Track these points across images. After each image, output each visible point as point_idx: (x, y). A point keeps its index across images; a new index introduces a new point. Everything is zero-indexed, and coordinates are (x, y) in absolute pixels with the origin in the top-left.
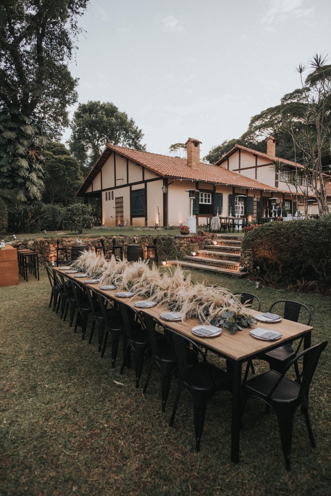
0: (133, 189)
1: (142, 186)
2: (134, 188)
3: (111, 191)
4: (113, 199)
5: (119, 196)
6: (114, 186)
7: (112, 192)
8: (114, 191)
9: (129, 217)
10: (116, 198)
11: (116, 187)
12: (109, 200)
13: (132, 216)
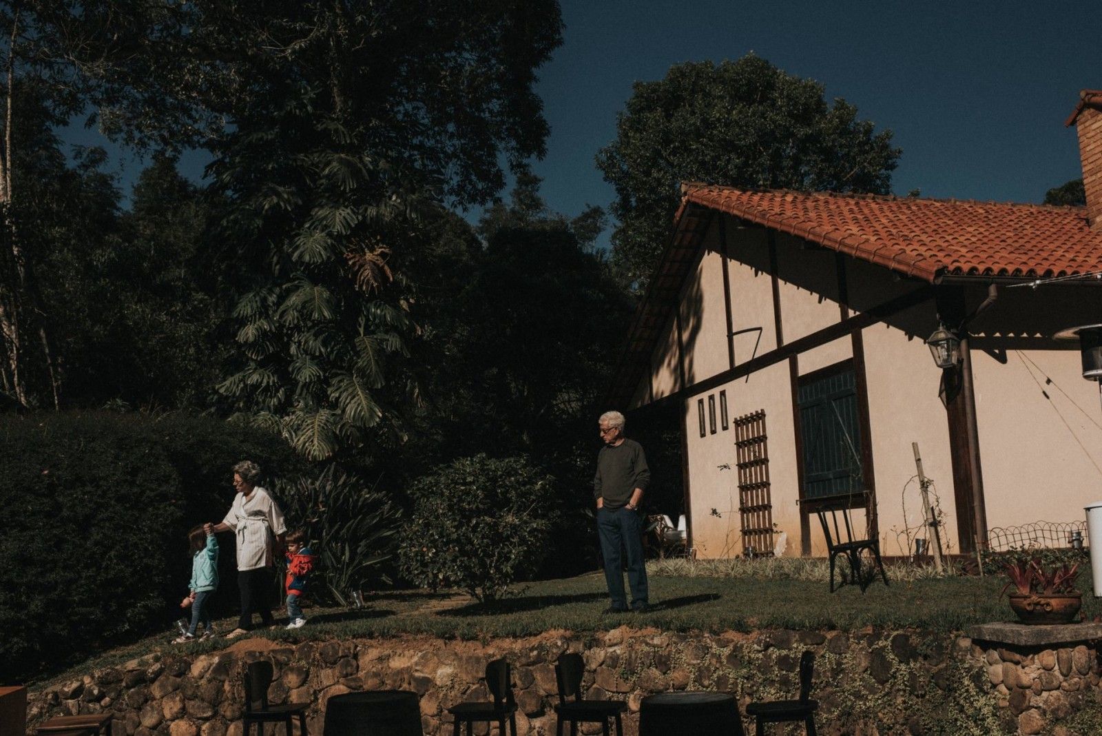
0: (803, 371)
1: (840, 350)
2: (810, 362)
3: (716, 391)
4: (725, 428)
5: (750, 410)
6: (726, 367)
7: (723, 393)
8: (730, 387)
9: (796, 509)
10: (739, 423)
11: (736, 372)
12: (713, 432)
13: (809, 504)
